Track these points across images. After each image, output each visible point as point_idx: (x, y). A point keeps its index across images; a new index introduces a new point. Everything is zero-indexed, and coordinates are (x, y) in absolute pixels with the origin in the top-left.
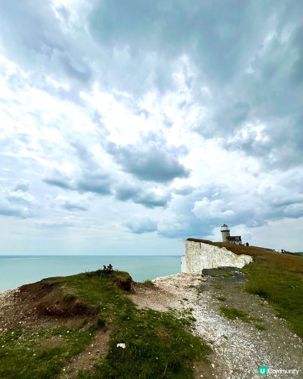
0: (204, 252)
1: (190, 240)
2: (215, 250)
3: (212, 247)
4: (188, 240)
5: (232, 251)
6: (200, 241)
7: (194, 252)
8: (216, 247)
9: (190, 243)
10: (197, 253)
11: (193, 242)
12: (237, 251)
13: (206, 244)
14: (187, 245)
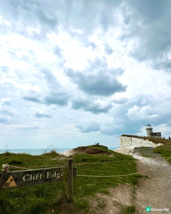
0: (134, 143)
1: (123, 135)
2: (141, 142)
3: (139, 140)
4: (122, 136)
5: (153, 142)
6: (131, 136)
7: (127, 144)
8: (142, 140)
9: (124, 138)
10: (129, 144)
11: (126, 137)
12: (156, 141)
13: (135, 138)
14: (121, 140)
